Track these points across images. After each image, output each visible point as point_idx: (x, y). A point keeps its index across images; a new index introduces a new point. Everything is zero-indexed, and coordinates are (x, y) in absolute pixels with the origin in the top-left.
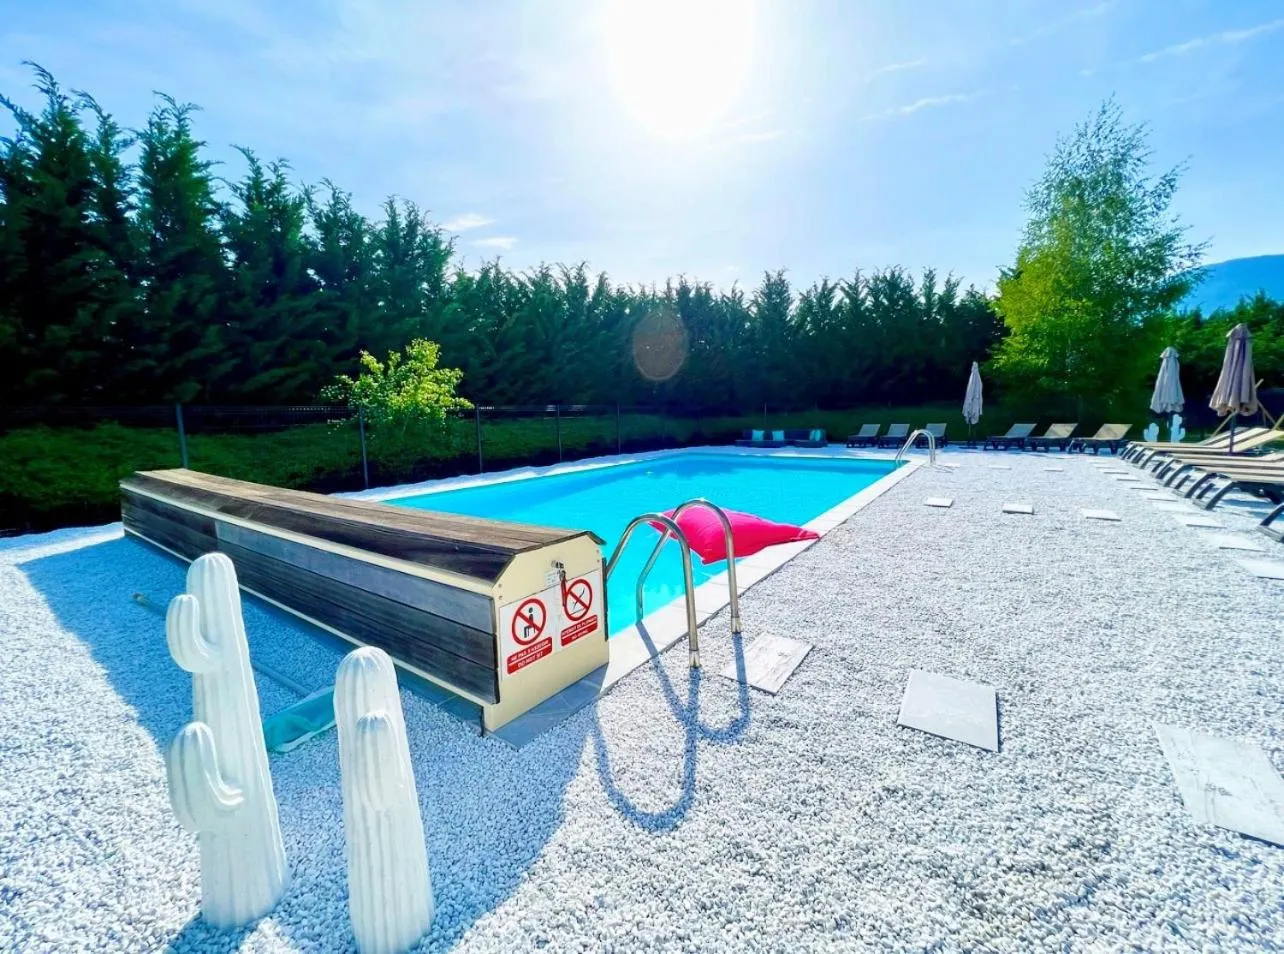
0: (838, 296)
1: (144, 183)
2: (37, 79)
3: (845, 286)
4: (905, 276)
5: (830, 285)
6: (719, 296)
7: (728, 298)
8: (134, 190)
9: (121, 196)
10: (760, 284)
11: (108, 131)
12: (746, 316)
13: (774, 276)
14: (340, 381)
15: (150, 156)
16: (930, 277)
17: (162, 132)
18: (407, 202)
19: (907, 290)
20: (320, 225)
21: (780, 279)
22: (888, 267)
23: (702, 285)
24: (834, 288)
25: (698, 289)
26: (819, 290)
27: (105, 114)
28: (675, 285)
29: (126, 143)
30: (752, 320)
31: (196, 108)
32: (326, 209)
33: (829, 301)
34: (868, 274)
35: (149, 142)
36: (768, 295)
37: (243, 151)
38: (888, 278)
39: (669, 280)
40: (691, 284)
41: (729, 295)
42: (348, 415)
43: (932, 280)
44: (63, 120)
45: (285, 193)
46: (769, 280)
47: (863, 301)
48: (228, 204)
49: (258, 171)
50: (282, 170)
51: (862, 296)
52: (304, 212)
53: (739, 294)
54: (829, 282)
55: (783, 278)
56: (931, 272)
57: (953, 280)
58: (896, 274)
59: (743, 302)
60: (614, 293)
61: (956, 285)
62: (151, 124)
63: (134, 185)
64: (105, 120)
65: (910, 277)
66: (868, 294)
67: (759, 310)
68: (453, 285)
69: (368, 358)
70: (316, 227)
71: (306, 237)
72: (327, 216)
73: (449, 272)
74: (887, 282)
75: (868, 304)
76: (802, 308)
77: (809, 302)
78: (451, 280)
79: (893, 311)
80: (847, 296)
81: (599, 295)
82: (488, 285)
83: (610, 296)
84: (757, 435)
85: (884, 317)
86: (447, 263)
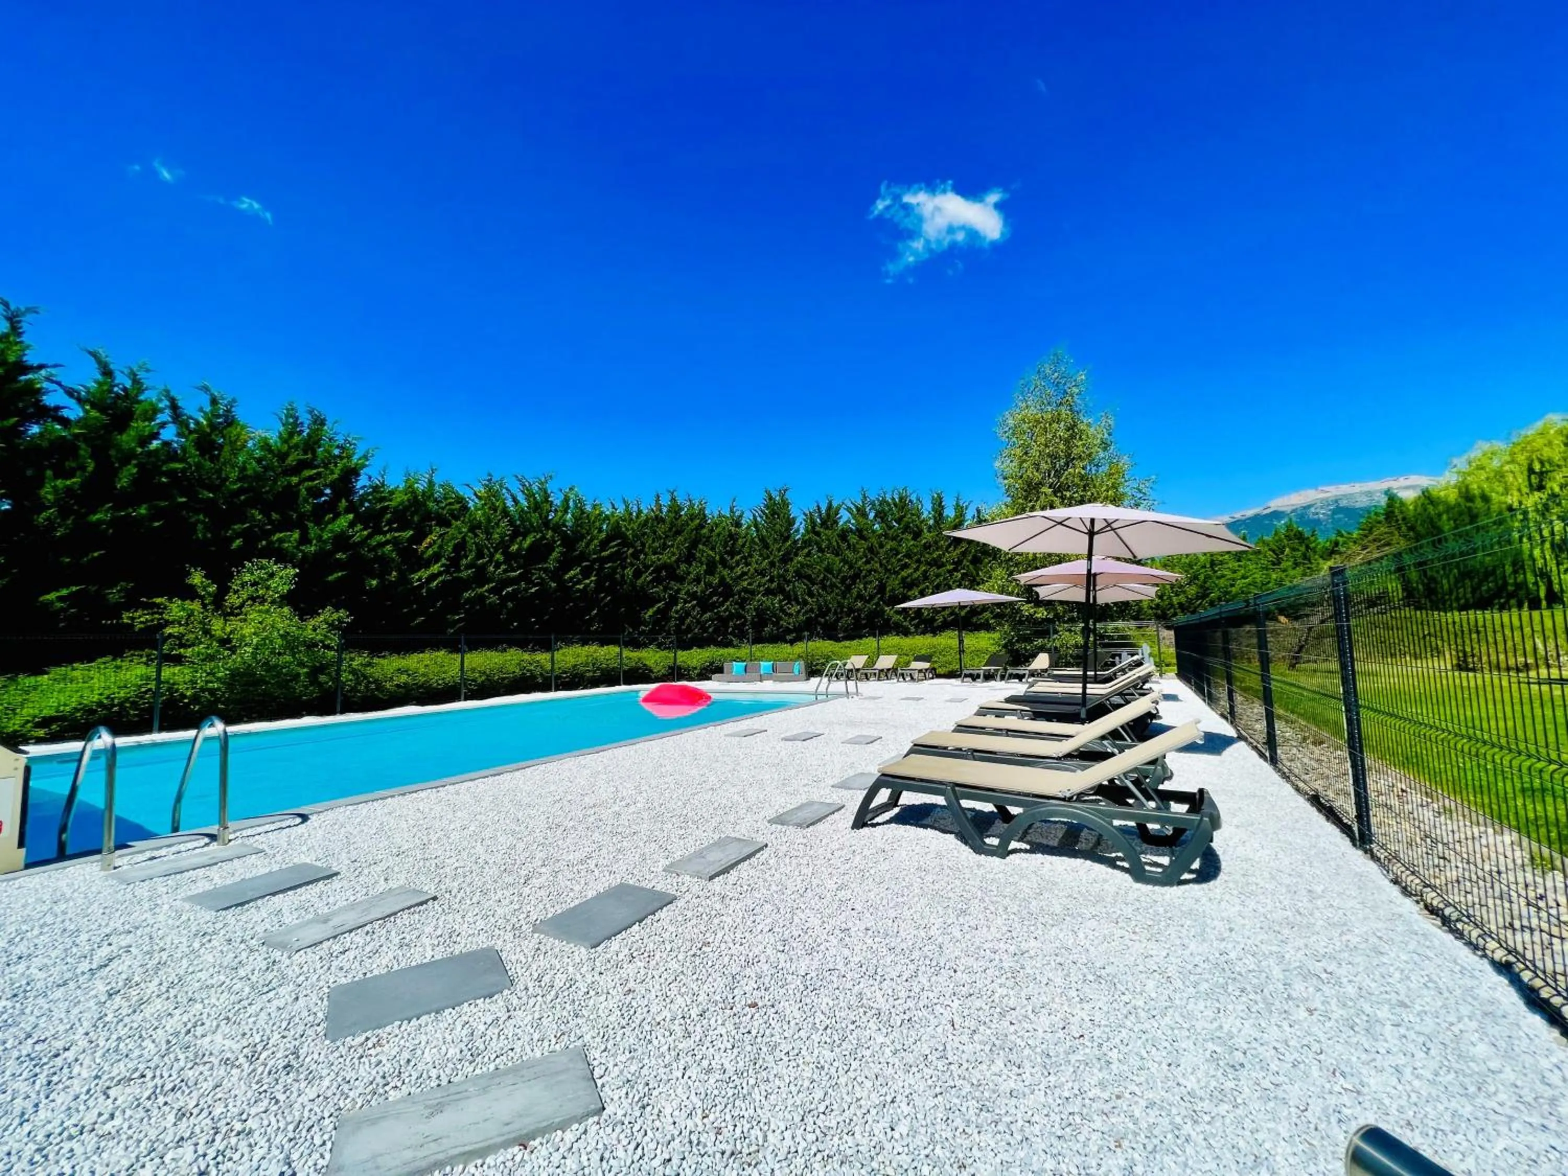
0: (845, 517)
3: (852, 507)
4: (913, 498)
6: (716, 514)
7: (726, 517)
10: (761, 503)
13: (776, 495)
19: (916, 513)
20: (187, 433)
21: (782, 498)
22: (895, 489)
23: (696, 503)
24: (839, 508)
25: (691, 507)
26: (823, 511)
28: (665, 501)
31: (34, 311)
32: (198, 416)
33: (835, 520)
36: (769, 515)
37: (93, 354)
38: (897, 500)
41: (727, 514)
45: (141, 398)
47: (871, 523)
48: (59, 408)
49: (108, 374)
50: (141, 375)
51: (869, 518)
52: (164, 417)
53: (738, 514)
54: (832, 503)
56: (939, 495)
58: (904, 496)
59: (742, 523)
65: (918, 500)
67: (758, 530)
68: (363, 499)
69: (197, 578)
70: (179, 435)
71: (167, 444)
72: (197, 423)
73: (359, 485)
74: (895, 505)
75: (876, 526)
76: (806, 529)
77: (813, 523)
78: (361, 492)
79: (903, 533)
80: (854, 518)
81: (566, 512)
82: (416, 497)
83: (583, 512)
84: (738, 667)
85: (894, 539)
86: (358, 475)
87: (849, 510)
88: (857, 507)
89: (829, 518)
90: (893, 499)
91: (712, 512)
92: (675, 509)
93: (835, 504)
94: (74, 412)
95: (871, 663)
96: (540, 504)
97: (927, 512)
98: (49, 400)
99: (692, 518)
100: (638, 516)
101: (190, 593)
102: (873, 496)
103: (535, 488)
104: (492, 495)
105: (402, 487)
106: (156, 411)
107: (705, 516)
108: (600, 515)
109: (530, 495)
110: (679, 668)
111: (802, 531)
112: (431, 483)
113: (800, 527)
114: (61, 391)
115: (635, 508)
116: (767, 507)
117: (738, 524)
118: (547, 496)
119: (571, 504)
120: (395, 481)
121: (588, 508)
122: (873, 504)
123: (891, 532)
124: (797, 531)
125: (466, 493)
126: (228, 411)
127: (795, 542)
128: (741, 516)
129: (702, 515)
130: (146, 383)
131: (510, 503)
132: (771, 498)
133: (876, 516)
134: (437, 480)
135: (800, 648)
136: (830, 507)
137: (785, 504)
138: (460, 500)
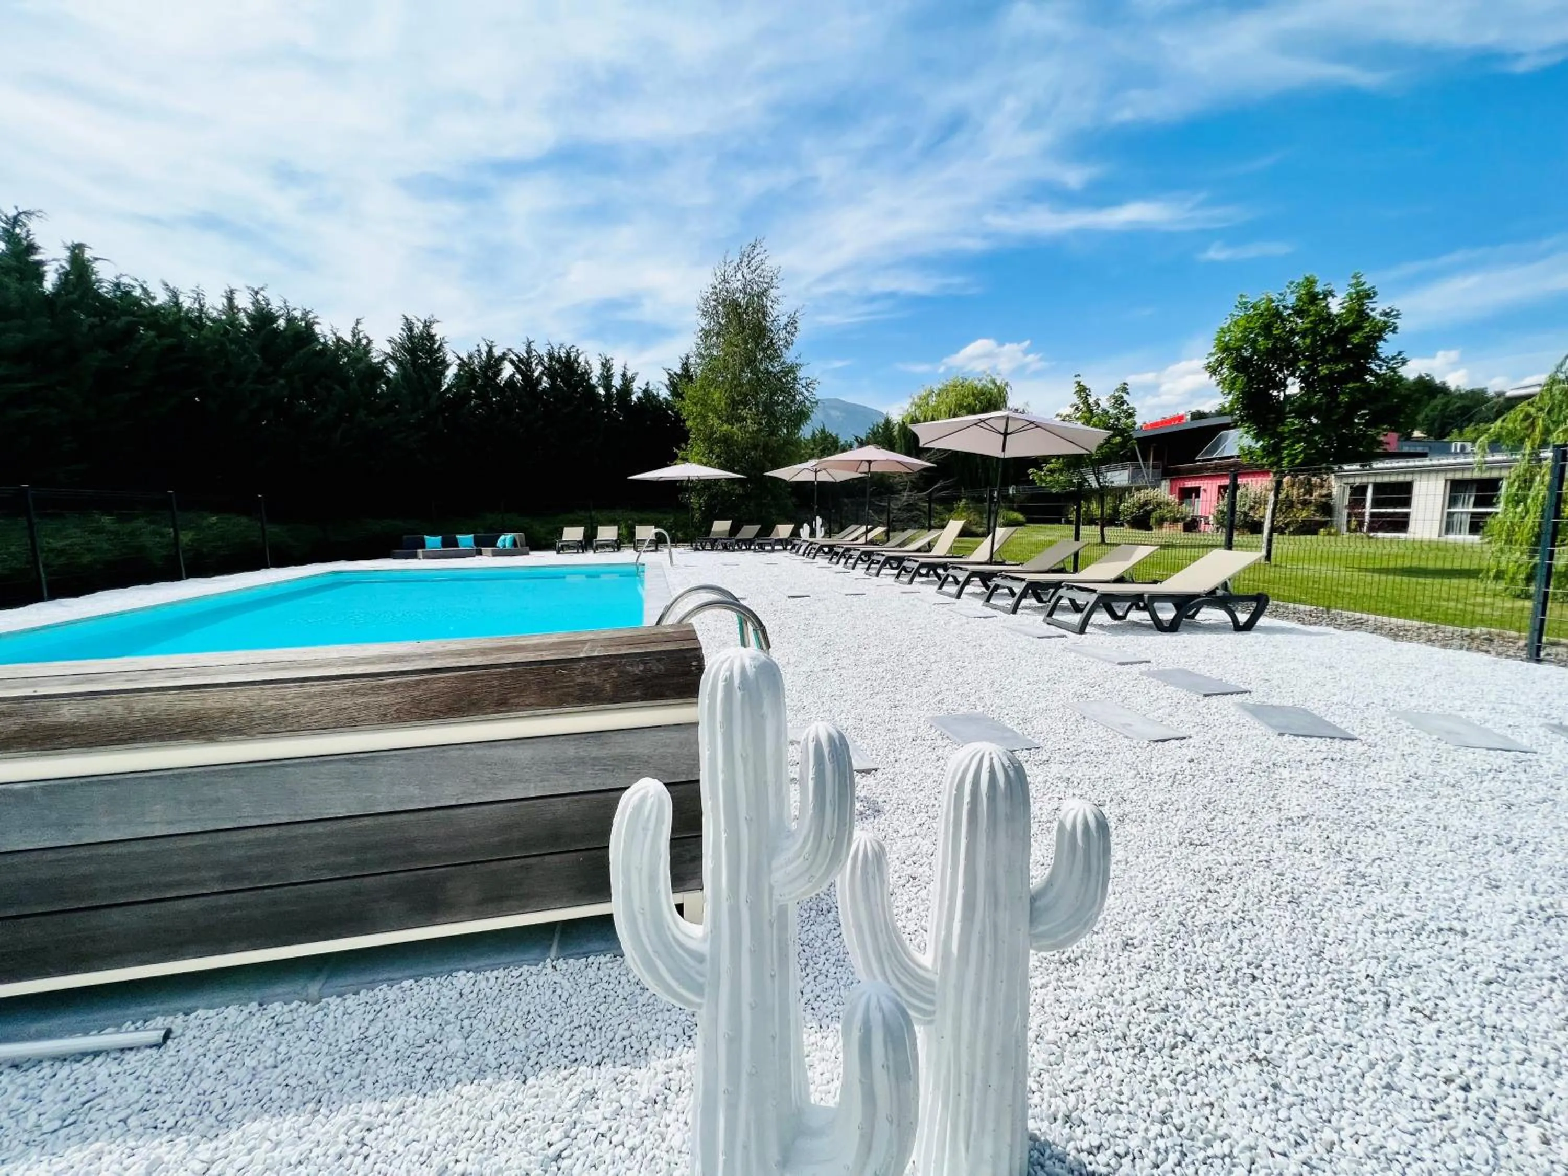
0: (507, 370)
3: (515, 358)
4: (581, 359)
5: (497, 352)
6: (331, 337)
7: (345, 342)
10: (397, 332)
12: (377, 372)
13: (418, 328)
16: (606, 366)
19: (585, 376)
21: (428, 334)
22: (563, 346)
23: (298, 314)
24: (501, 358)
25: (290, 320)
26: (484, 356)
30: (388, 381)
33: (498, 373)
34: (541, 350)
36: (412, 351)
38: (564, 359)
39: (232, 292)
40: (276, 305)
41: (348, 338)
43: (609, 370)
46: (411, 330)
47: (539, 381)
51: (536, 374)
53: (364, 342)
54: (494, 350)
55: (433, 331)
56: (607, 361)
57: (629, 374)
58: (573, 355)
59: (373, 354)
60: (105, 289)
61: (633, 379)
65: (587, 362)
66: (542, 373)
74: (563, 363)
75: (544, 385)
80: (519, 372)
84: (432, 541)
87: (512, 362)
88: (521, 360)
89: (493, 364)
97: (595, 377)
127: (447, 390)
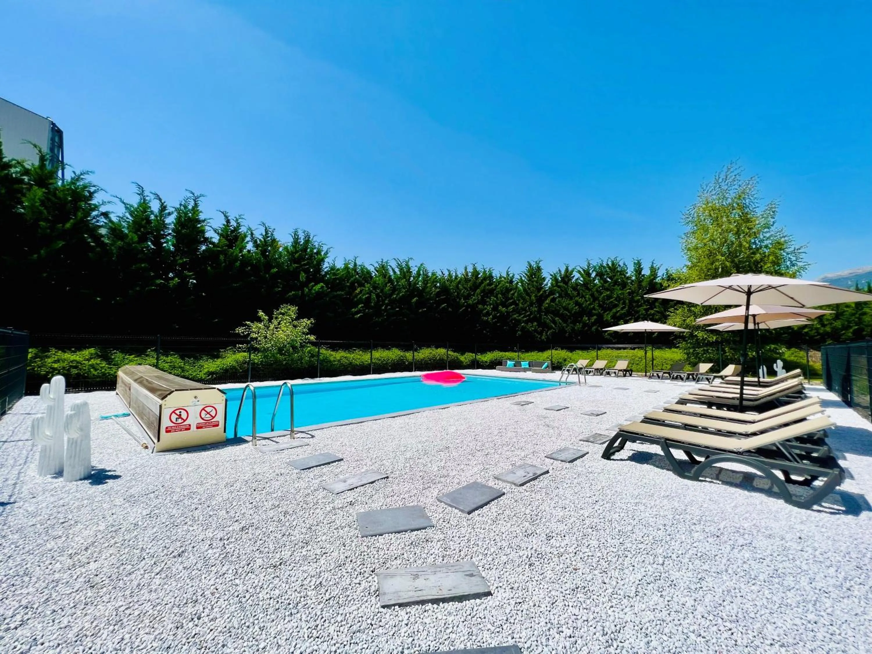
0: (576, 277)
1: (173, 230)
2: (136, 190)
3: (581, 270)
4: (621, 263)
6: (498, 276)
7: (504, 277)
8: (170, 234)
9: (164, 236)
11: (163, 208)
12: (514, 289)
13: (533, 264)
14: (246, 325)
15: (179, 219)
16: (638, 265)
17: (185, 207)
18: (304, 232)
19: (623, 272)
20: (256, 246)
21: (537, 266)
22: (609, 258)
23: (486, 269)
24: (572, 271)
25: (484, 272)
26: (563, 272)
27: (163, 201)
28: (470, 269)
29: (169, 214)
31: (203, 196)
32: (260, 237)
33: (570, 280)
35: (179, 213)
37: (223, 213)
38: (610, 265)
39: (465, 266)
40: (479, 268)
41: (505, 275)
42: (248, 342)
43: (640, 266)
44: (144, 205)
45: (240, 231)
47: (593, 280)
48: (211, 238)
49: (228, 221)
50: (240, 221)
51: (592, 276)
52: (248, 239)
55: (539, 265)
56: (639, 261)
57: (655, 267)
58: (615, 262)
59: (513, 280)
61: (658, 269)
62: (181, 205)
63: (170, 232)
64: (163, 204)
65: (624, 264)
67: (522, 286)
68: (327, 273)
69: (261, 313)
70: (254, 247)
71: (249, 251)
72: (260, 240)
73: (324, 266)
74: (609, 268)
75: (597, 281)
76: (552, 284)
77: (556, 280)
78: (326, 270)
79: (614, 286)
80: (582, 277)
81: (419, 277)
82: (348, 272)
83: (428, 277)
84: (510, 363)
85: (607, 290)
86: (324, 262)
87: (579, 272)
88: (584, 270)
89: (567, 276)
90: (608, 265)
91: (496, 274)
92: (476, 273)
93: (570, 269)
94: (216, 239)
95: (591, 365)
96: (406, 272)
97: (630, 271)
98: (207, 235)
99: (485, 279)
100: (456, 278)
101: (259, 320)
102: (594, 263)
103: (404, 265)
104: (383, 269)
105: (343, 266)
106: (246, 236)
107: (492, 277)
108: (436, 278)
109: (401, 270)
110: (478, 362)
111: (549, 285)
112: (355, 265)
113: (548, 283)
114: (212, 231)
115: (454, 274)
116: (529, 271)
117: (511, 282)
118: (409, 269)
119: (421, 272)
120: (340, 265)
121: (430, 274)
122: (595, 267)
123: (606, 285)
124: (547, 285)
125: (372, 269)
126: (272, 234)
127: (545, 291)
128: (513, 276)
129: (491, 277)
130: (242, 224)
131: (391, 273)
132: (530, 266)
133: (596, 275)
134: (358, 263)
135: (547, 354)
136: (567, 270)
137: (539, 269)
138: (369, 273)
